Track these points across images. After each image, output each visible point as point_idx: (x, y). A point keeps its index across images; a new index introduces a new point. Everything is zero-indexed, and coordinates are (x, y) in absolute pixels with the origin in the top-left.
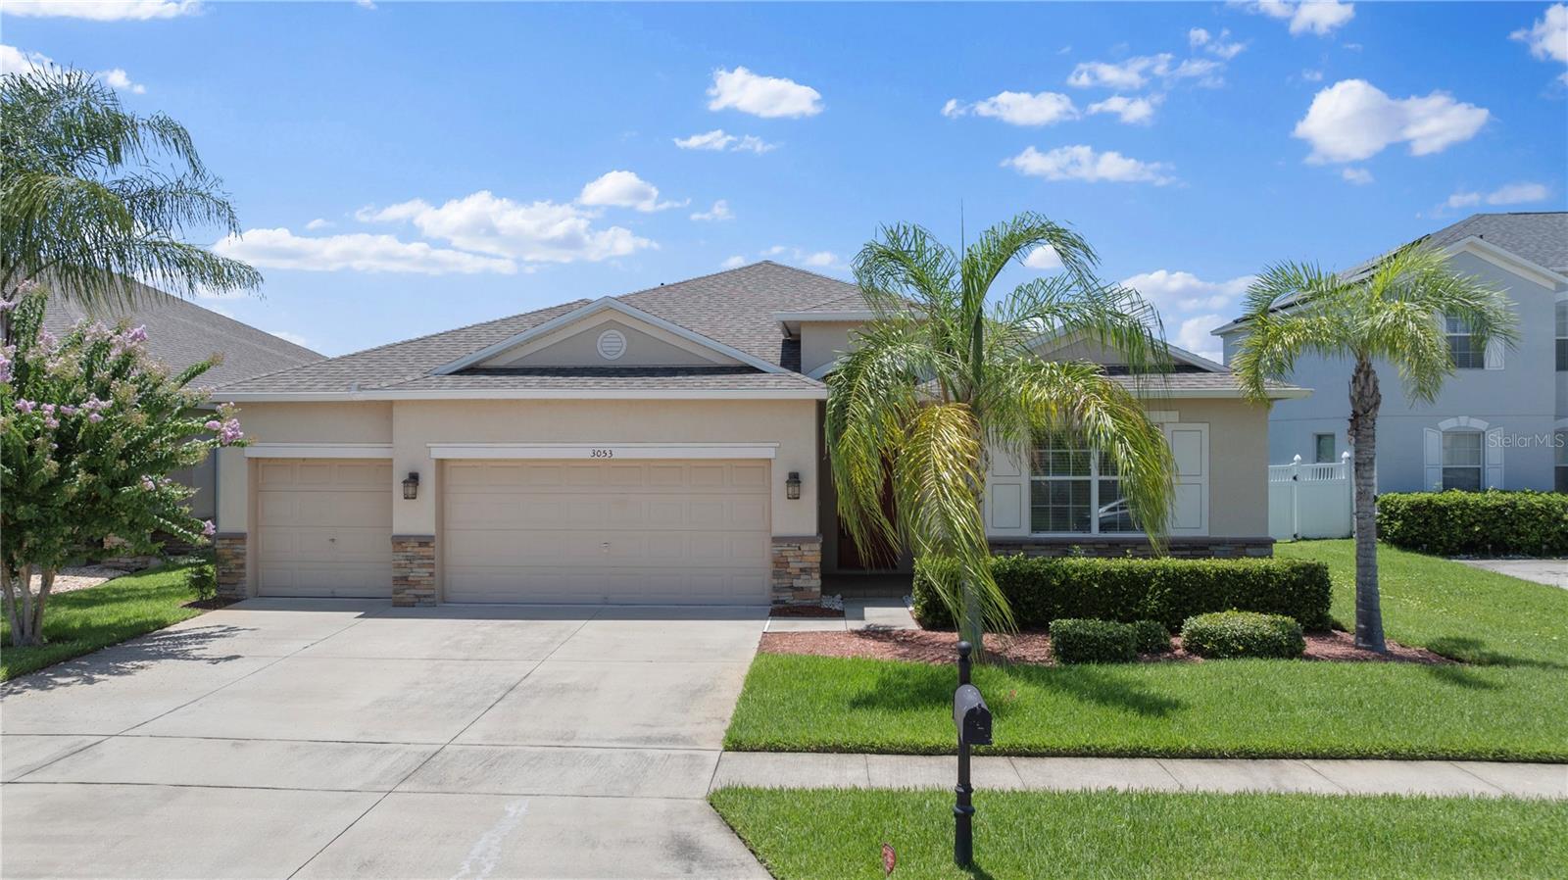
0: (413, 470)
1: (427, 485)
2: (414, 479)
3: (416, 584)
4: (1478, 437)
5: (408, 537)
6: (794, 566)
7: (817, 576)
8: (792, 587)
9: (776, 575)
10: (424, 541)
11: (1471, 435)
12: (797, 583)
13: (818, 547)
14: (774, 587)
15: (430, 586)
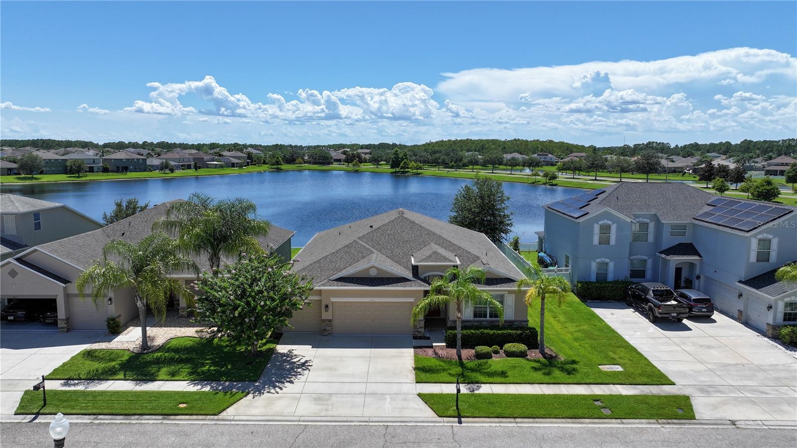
0: (327, 304)
1: (330, 307)
2: (327, 306)
3: (328, 331)
4: (607, 264)
5: (326, 320)
6: (418, 326)
7: (423, 328)
8: (417, 331)
9: (414, 328)
10: (330, 321)
11: (605, 263)
12: (419, 330)
13: (423, 322)
14: (414, 331)
15: (331, 331)
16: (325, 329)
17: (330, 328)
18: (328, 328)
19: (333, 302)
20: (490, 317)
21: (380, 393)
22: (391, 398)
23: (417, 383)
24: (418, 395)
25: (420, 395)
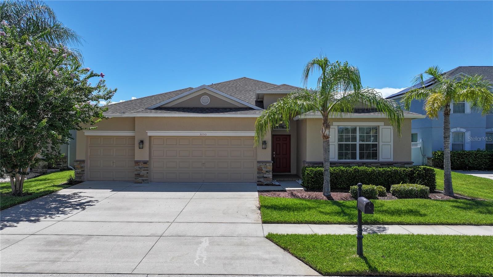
0: (142, 139)
1: (146, 144)
2: (142, 142)
3: (142, 176)
4: (463, 134)
5: (140, 161)
6: (264, 170)
7: (271, 173)
8: (263, 177)
9: (258, 173)
10: (146, 163)
11: (461, 133)
12: (265, 176)
13: (271, 164)
14: (258, 177)
15: (147, 177)
16: (139, 174)
17: (145, 172)
18: (143, 173)
19: (150, 137)
20: (360, 158)
21: (189, 235)
22: (211, 243)
23: (264, 222)
24: (267, 238)
25: (270, 237)
